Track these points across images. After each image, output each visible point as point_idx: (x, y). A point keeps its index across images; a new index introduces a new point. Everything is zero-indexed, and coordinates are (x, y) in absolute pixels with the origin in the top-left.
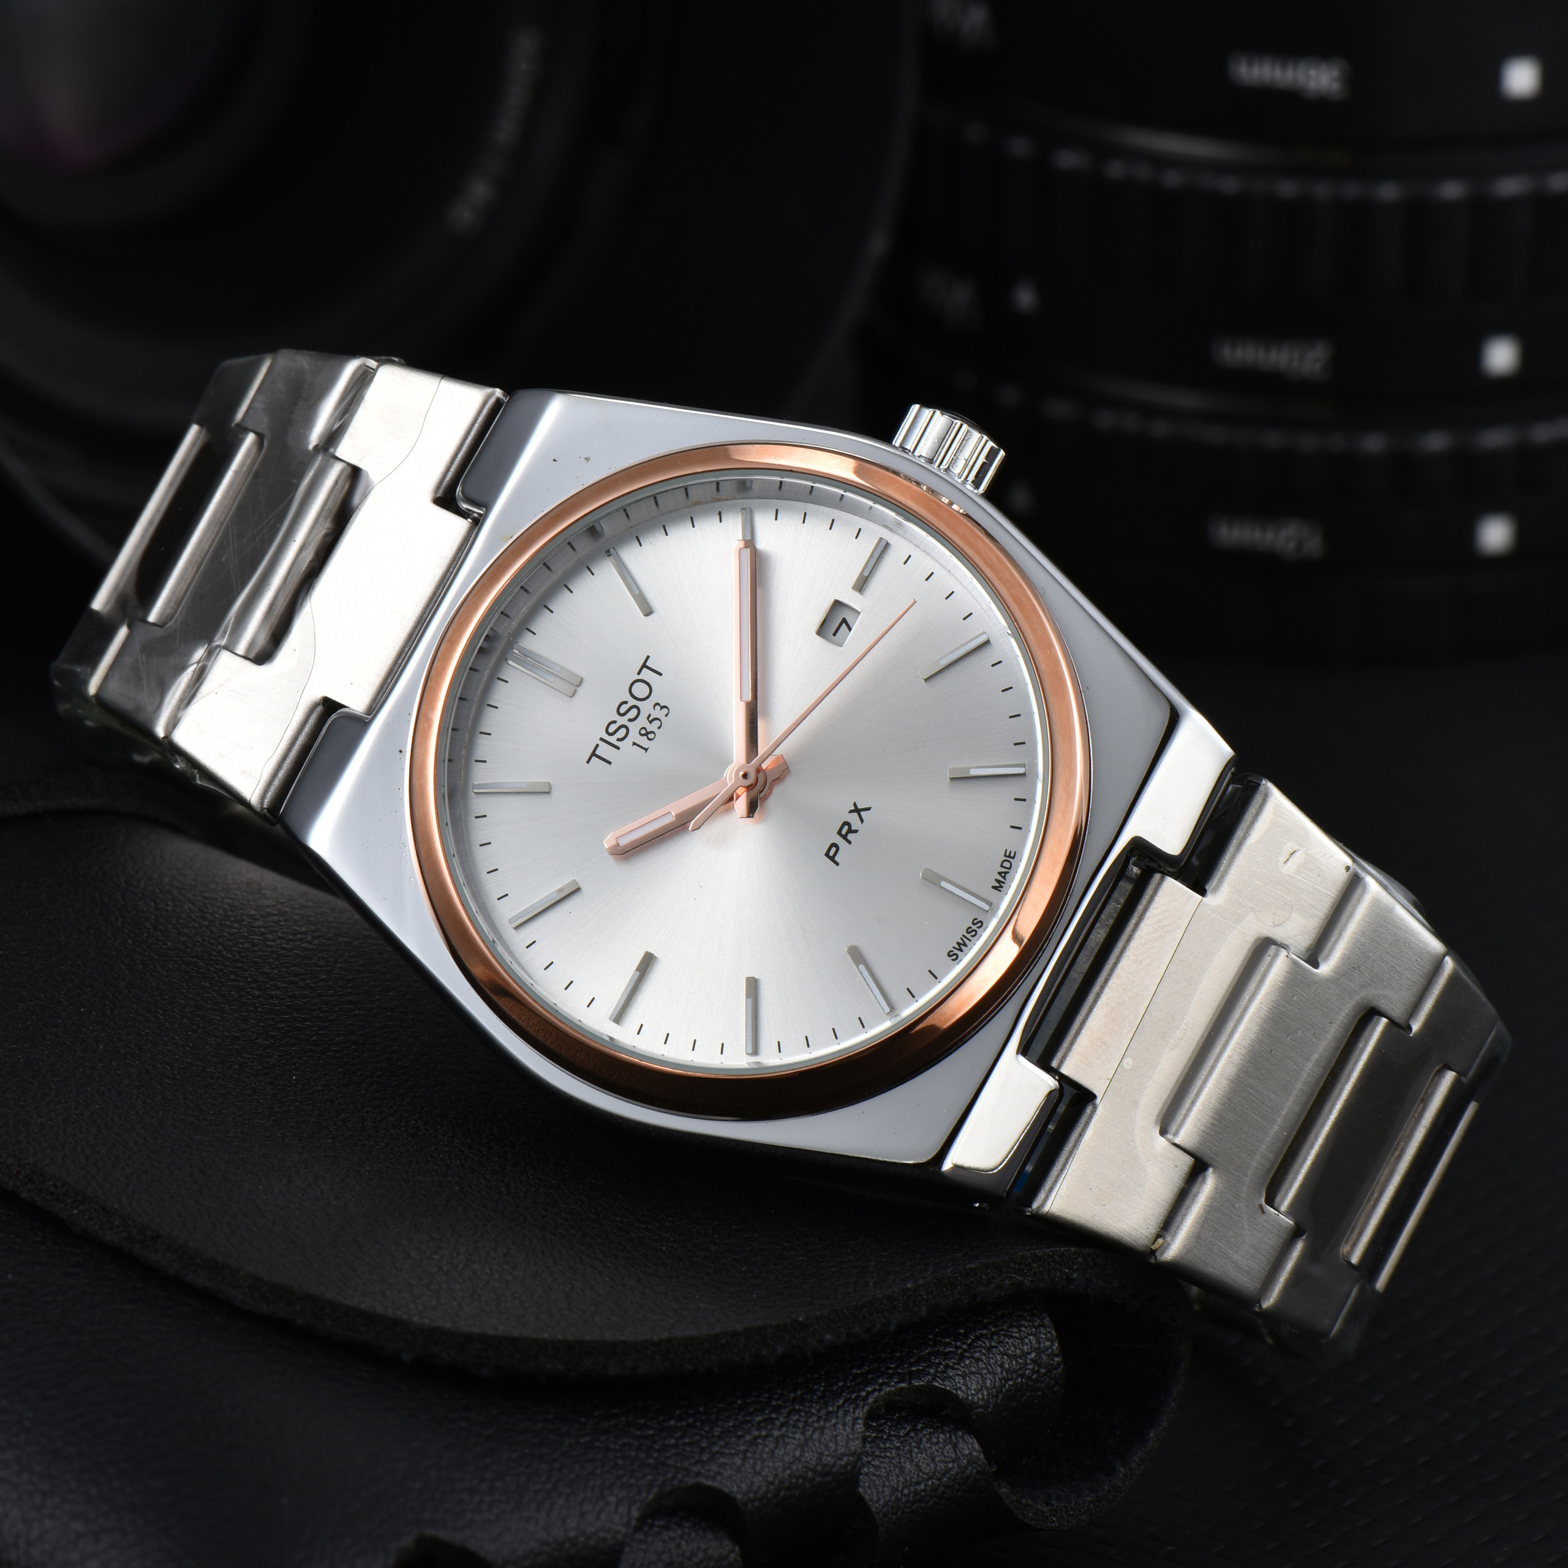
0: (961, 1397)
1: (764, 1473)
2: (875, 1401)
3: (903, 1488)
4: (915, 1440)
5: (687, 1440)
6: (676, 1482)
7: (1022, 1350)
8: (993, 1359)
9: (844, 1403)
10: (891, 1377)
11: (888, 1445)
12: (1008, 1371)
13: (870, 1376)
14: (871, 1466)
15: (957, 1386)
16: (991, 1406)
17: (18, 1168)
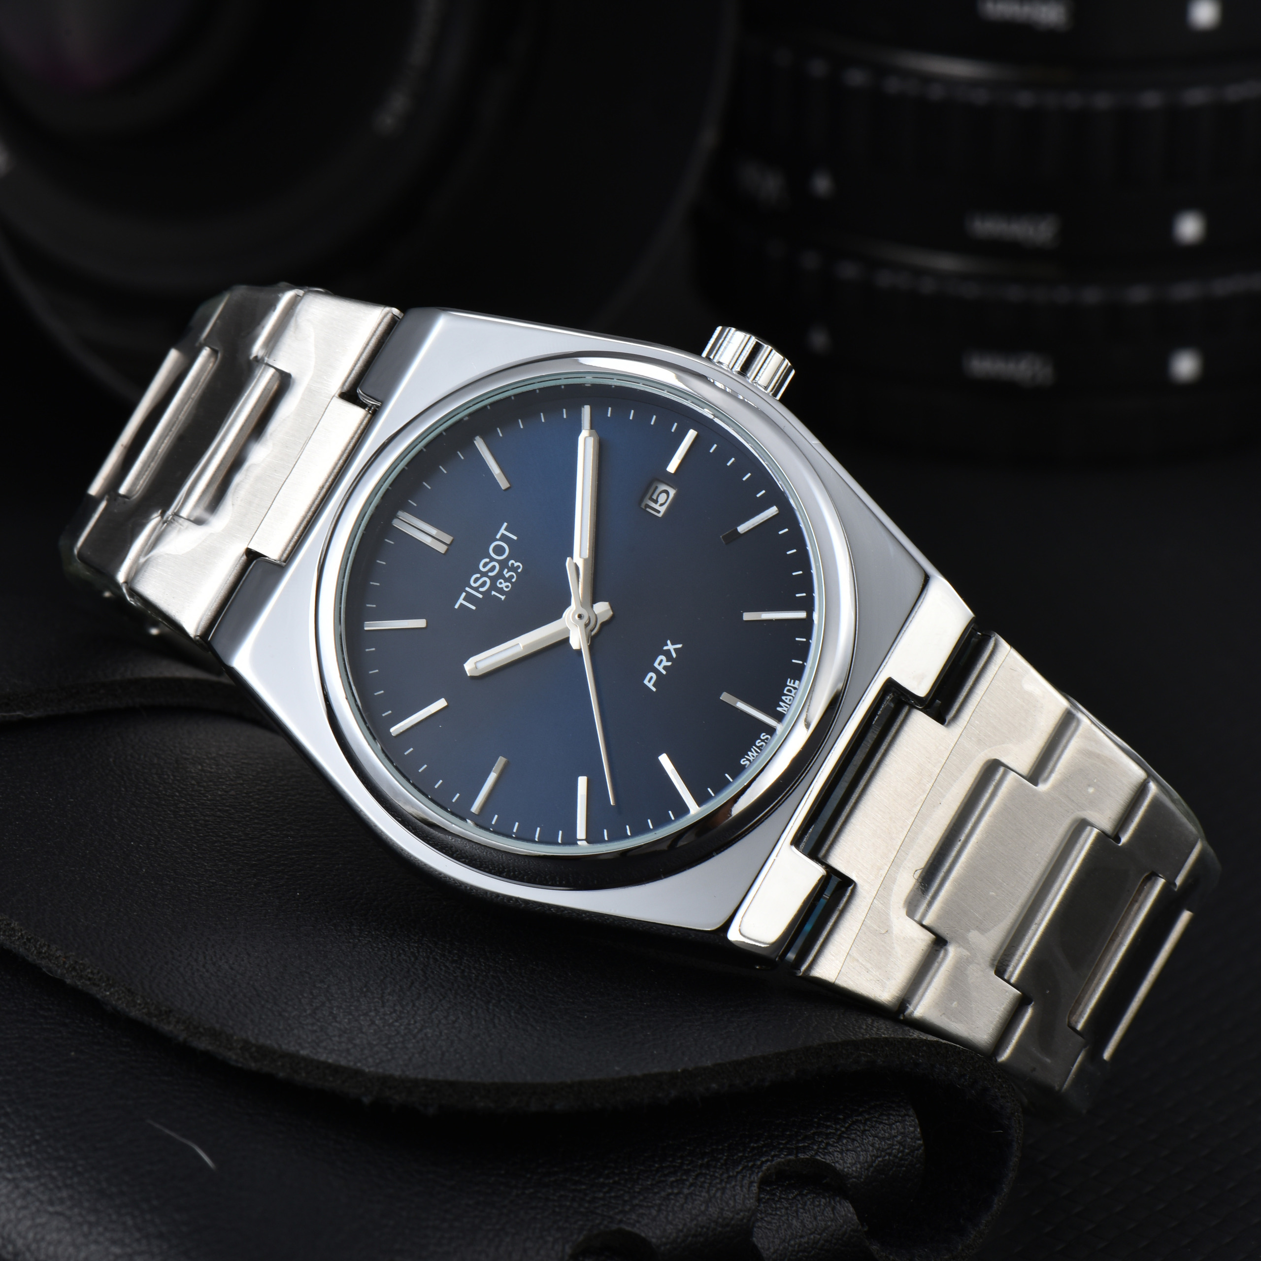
0: (838, 1169)
1: (674, 1223)
2: (768, 1169)
3: (790, 1240)
4: (801, 1202)
5: (613, 1194)
6: (602, 1227)
7: (890, 1134)
8: (866, 1140)
9: (742, 1170)
10: (781, 1150)
11: (778, 1206)
12: (878, 1150)
13: (764, 1149)
14: (763, 1221)
15: (835, 1160)
16: (863, 1177)
17: (64, 959)
